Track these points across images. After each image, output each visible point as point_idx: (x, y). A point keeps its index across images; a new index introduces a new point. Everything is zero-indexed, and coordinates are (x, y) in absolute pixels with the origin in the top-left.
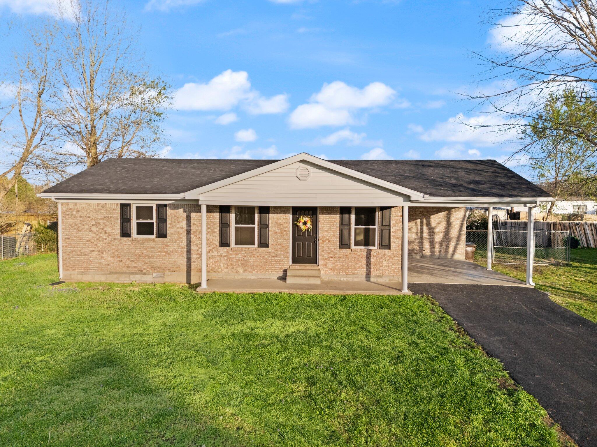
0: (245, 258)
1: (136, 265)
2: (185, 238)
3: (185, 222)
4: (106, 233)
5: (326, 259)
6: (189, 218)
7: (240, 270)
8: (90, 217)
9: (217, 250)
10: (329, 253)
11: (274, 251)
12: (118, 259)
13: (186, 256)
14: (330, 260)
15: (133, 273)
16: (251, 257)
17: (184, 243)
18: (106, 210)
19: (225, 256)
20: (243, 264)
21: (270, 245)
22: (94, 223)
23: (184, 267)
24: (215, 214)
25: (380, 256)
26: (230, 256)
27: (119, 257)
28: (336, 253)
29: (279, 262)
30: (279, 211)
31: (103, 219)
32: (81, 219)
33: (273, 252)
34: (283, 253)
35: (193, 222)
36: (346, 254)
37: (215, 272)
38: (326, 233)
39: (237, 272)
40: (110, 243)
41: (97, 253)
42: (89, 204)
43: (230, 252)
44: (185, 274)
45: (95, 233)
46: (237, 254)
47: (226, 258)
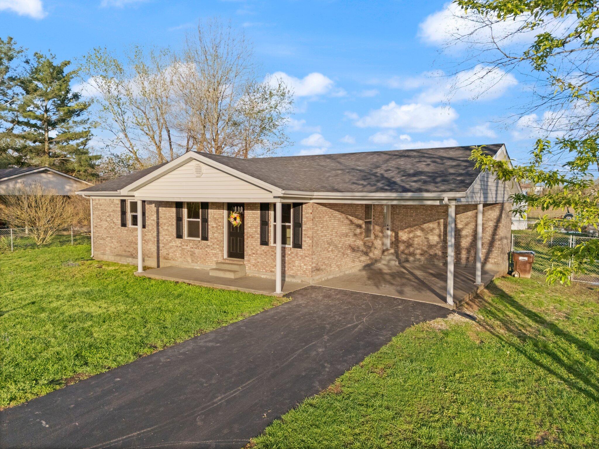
0: (192, 250)
1: (129, 250)
2: (155, 229)
3: (155, 215)
4: (114, 223)
5: (250, 255)
6: (158, 212)
7: (190, 260)
8: (106, 210)
9: (175, 241)
10: (252, 249)
11: (211, 244)
12: (120, 244)
13: (156, 245)
14: (252, 256)
15: (128, 257)
16: (196, 248)
17: (155, 234)
18: (114, 205)
19: (180, 247)
20: (191, 255)
21: (209, 238)
22: (108, 215)
23: (155, 254)
24: (173, 209)
25: (293, 255)
26: (183, 247)
27: (120, 243)
28: (257, 250)
29: (215, 255)
30: (215, 207)
31: (112, 212)
32: (102, 211)
33: (211, 246)
34: (218, 246)
35: (160, 215)
36: (265, 251)
37: (174, 260)
38: (249, 229)
39: (188, 262)
40: (116, 231)
41: (109, 238)
42: (105, 200)
43: (183, 244)
44: (156, 260)
45: (108, 223)
46: (187, 246)
47: (180, 248)
